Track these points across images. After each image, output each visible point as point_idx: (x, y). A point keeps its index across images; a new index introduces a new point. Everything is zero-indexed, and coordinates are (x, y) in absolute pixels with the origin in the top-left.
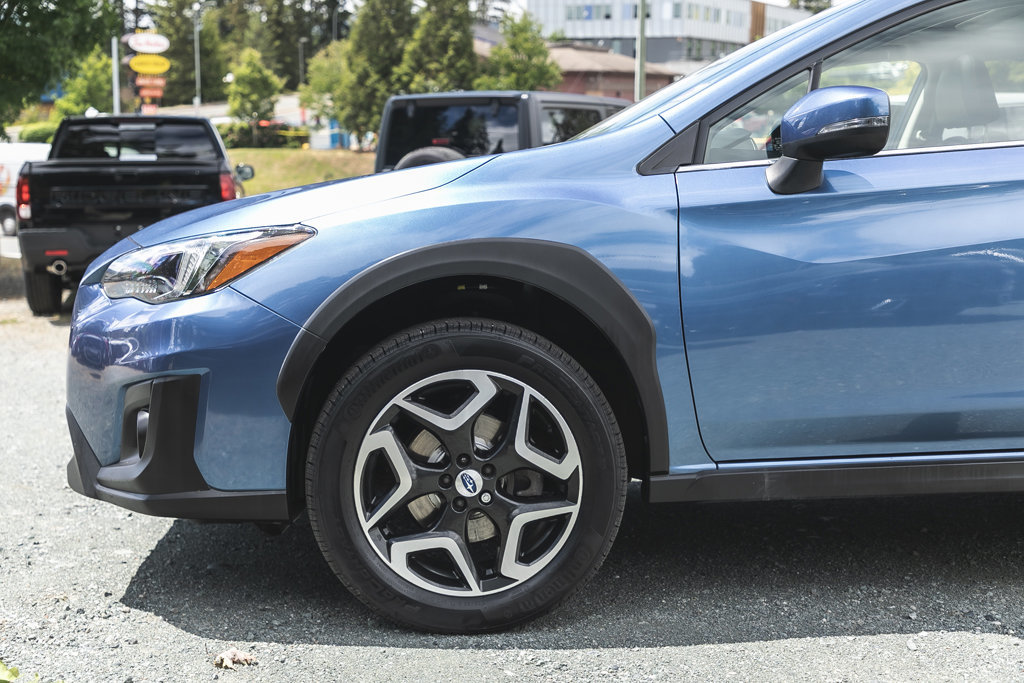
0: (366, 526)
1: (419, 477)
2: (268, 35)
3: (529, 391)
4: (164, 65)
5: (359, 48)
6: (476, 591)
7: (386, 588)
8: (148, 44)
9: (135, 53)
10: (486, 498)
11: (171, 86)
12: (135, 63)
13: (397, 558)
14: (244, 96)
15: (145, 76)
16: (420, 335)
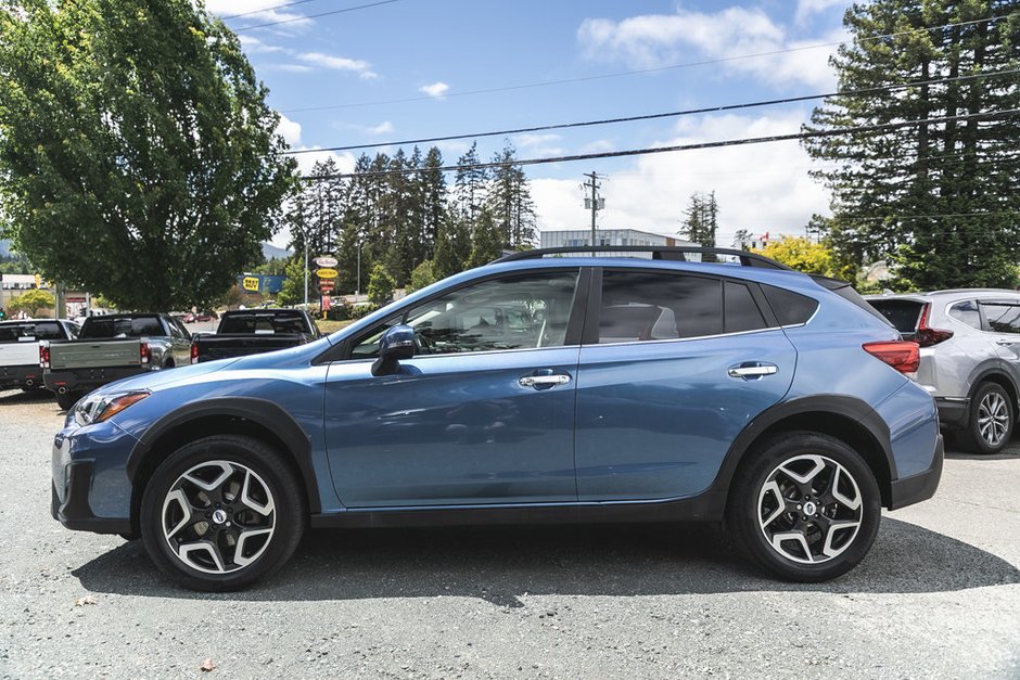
0: (168, 537)
1: (193, 514)
2: (398, 256)
3: (249, 471)
4: (335, 274)
5: (439, 264)
6: (221, 571)
7: (178, 569)
8: (327, 262)
9: (320, 267)
10: (228, 524)
11: (344, 284)
12: (319, 273)
13: (183, 553)
14: (376, 290)
15: (324, 279)
16: (198, 444)
